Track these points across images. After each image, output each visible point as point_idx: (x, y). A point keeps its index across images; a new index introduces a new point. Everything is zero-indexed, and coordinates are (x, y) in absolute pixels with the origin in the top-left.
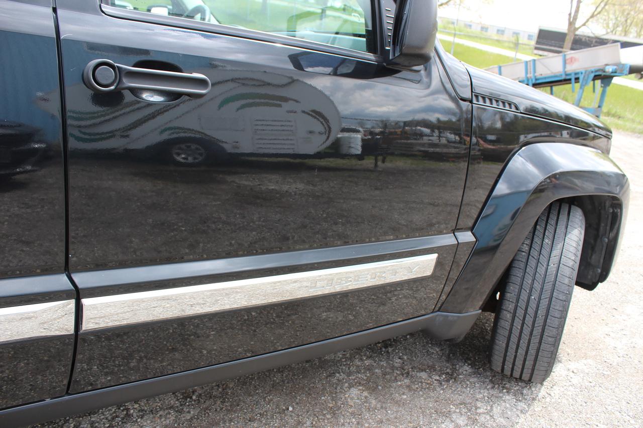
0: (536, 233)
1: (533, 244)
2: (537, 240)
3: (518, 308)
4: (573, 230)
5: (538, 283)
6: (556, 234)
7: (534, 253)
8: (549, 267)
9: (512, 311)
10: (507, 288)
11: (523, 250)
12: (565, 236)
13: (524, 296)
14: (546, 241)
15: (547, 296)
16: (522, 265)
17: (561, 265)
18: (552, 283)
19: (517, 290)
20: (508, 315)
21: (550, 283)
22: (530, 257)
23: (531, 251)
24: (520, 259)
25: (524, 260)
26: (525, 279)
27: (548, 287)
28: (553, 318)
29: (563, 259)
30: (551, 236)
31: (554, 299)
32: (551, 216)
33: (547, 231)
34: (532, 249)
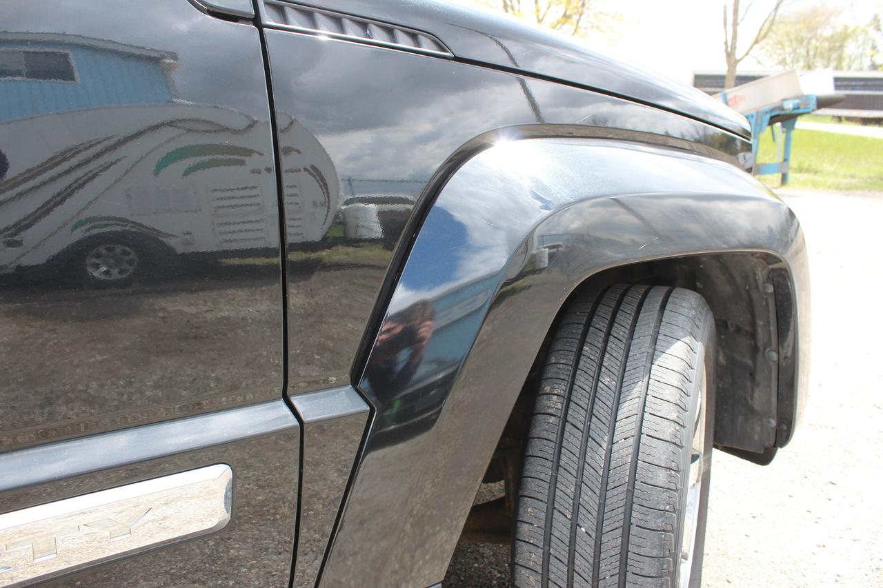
0: (582, 363)
1: (574, 393)
2: (583, 381)
3: (552, 560)
4: (672, 344)
5: (590, 493)
6: (629, 359)
7: (577, 415)
8: (615, 448)
9: (539, 569)
10: (521, 511)
11: (550, 411)
12: (652, 364)
13: (561, 528)
14: (606, 380)
15: (617, 525)
16: (549, 450)
17: (644, 439)
18: (625, 488)
19: (543, 515)
20: (532, 578)
21: (620, 489)
22: (568, 426)
23: (570, 412)
24: (545, 434)
25: (553, 437)
26: (559, 485)
27: (615, 499)
28: (640, 579)
29: (650, 424)
30: (616, 370)
31: (634, 529)
32: (620, 317)
33: (607, 355)
34: (572, 405)
